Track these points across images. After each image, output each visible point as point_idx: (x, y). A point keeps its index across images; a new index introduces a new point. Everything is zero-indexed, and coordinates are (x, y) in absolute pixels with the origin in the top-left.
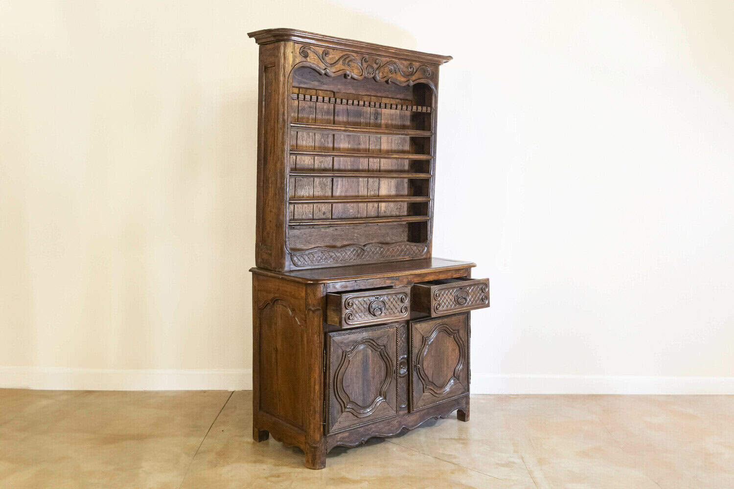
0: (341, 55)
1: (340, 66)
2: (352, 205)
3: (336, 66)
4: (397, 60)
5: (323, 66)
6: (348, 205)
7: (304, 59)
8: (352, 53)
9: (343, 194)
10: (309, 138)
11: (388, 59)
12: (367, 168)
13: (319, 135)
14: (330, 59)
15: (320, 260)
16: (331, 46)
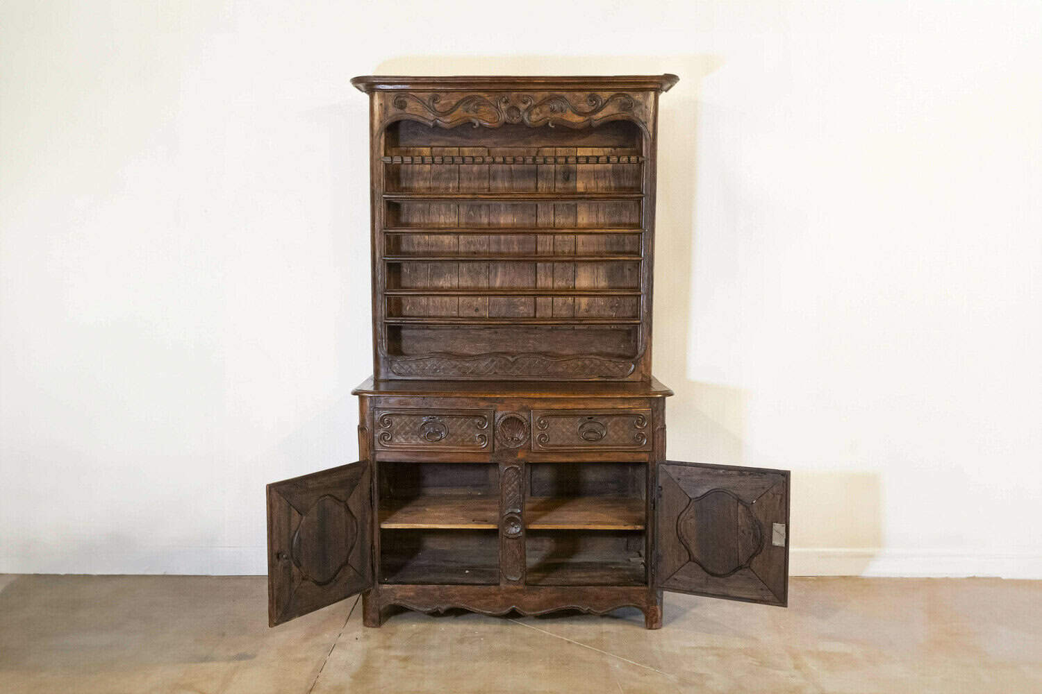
0: (461, 98)
1: (460, 111)
2: (523, 300)
3: (454, 114)
4: (565, 93)
5: (431, 116)
6: (516, 300)
7: (399, 111)
8: (479, 94)
9: (506, 285)
10: (450, 211)
11: (547, 93)
12: (552, 249)
13: (466, 207)
14: (442, 105)
15: (436, 369)
16: (443, 88)
